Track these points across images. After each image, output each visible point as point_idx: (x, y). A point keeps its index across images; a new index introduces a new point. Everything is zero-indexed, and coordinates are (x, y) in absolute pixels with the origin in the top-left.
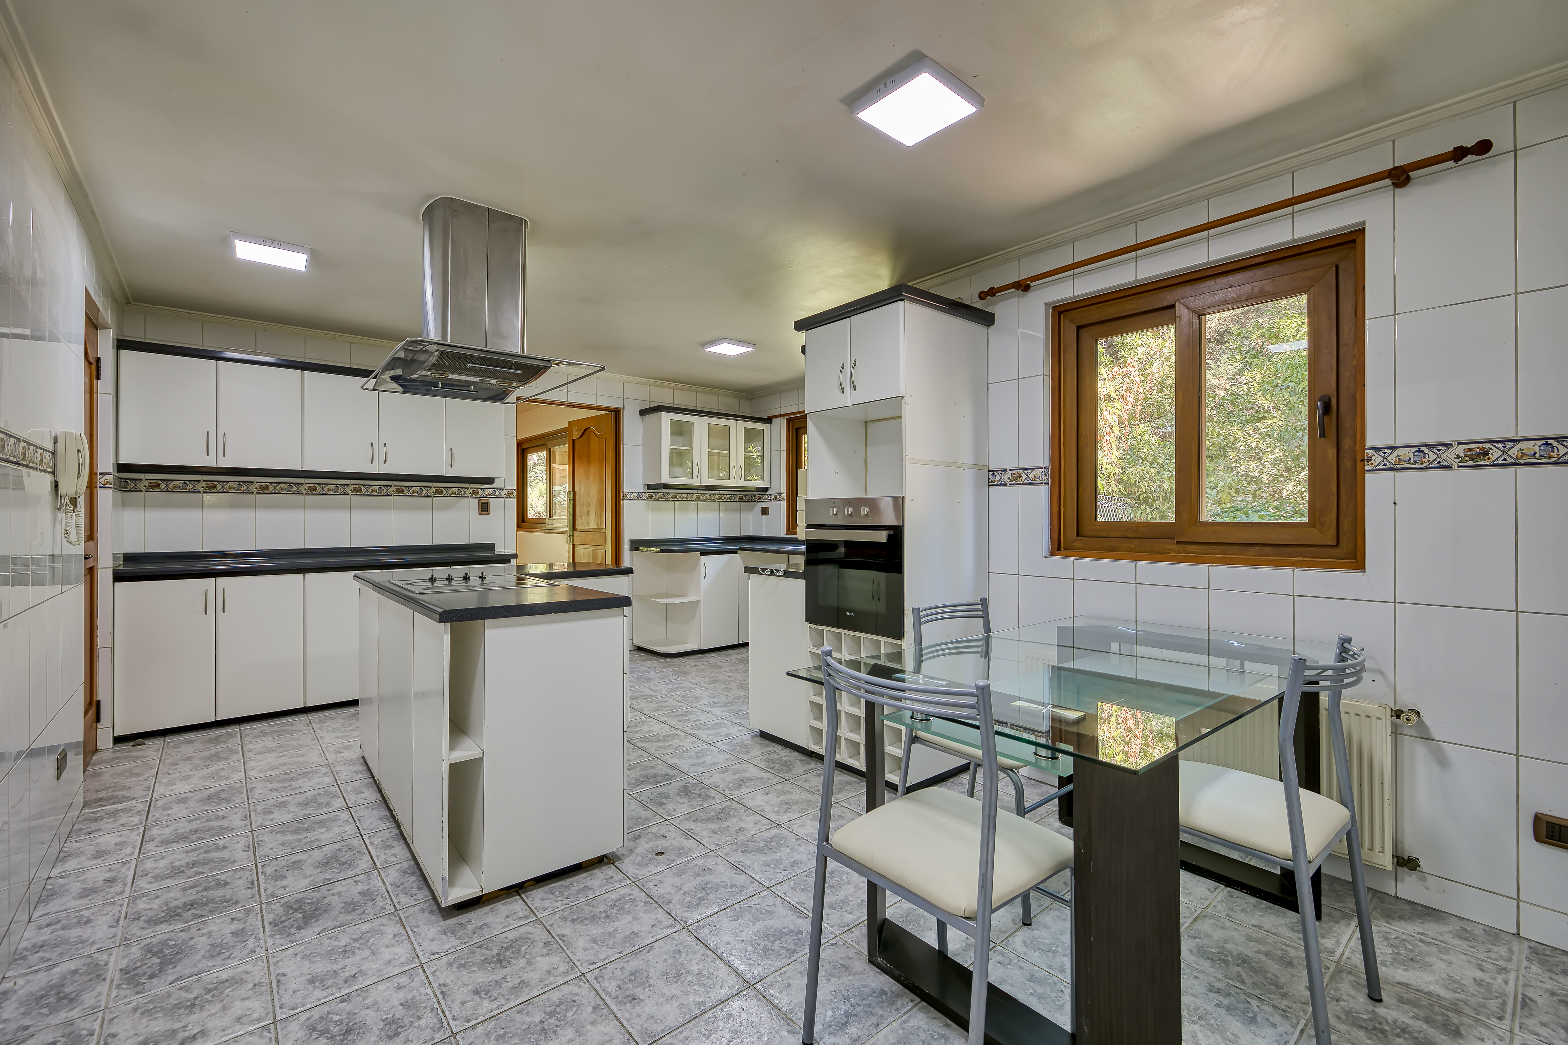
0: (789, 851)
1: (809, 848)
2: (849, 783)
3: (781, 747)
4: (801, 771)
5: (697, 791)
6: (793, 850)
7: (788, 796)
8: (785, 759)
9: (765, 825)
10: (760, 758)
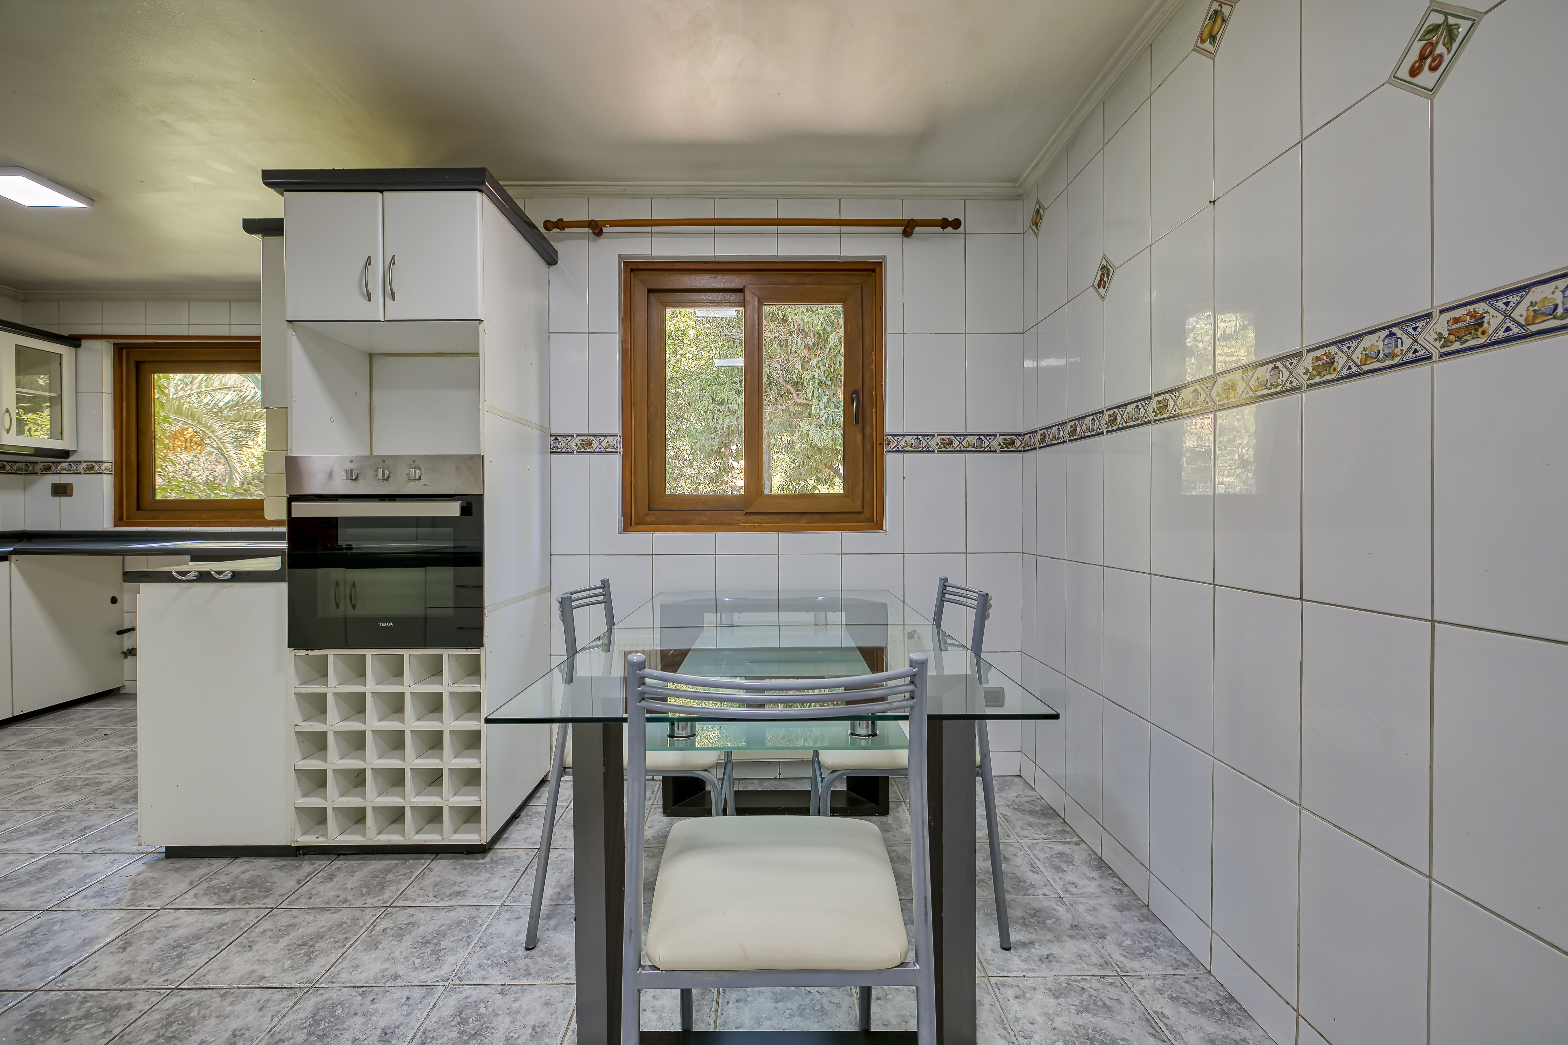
0: (363, 1020)
1: (395, 996)
2: (389, 871)
3: (225, 861)
4: (291, 883)
5: (74, 1011)
6: (369, 1015)
7: (295, 934)
8: (246, 876)
9: (284, 1000)
10: (192, 893)
